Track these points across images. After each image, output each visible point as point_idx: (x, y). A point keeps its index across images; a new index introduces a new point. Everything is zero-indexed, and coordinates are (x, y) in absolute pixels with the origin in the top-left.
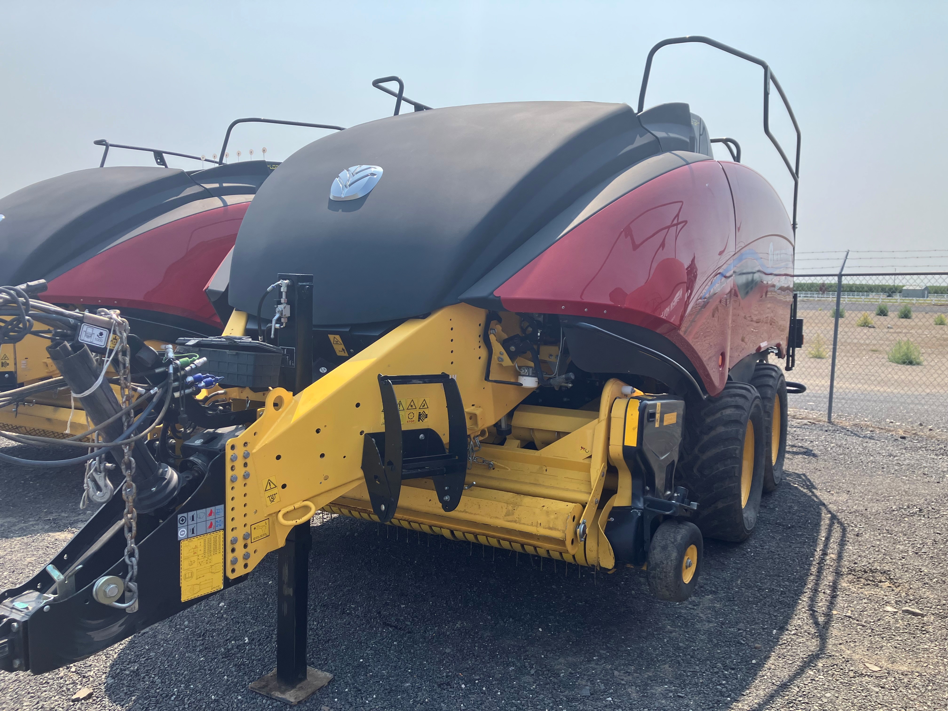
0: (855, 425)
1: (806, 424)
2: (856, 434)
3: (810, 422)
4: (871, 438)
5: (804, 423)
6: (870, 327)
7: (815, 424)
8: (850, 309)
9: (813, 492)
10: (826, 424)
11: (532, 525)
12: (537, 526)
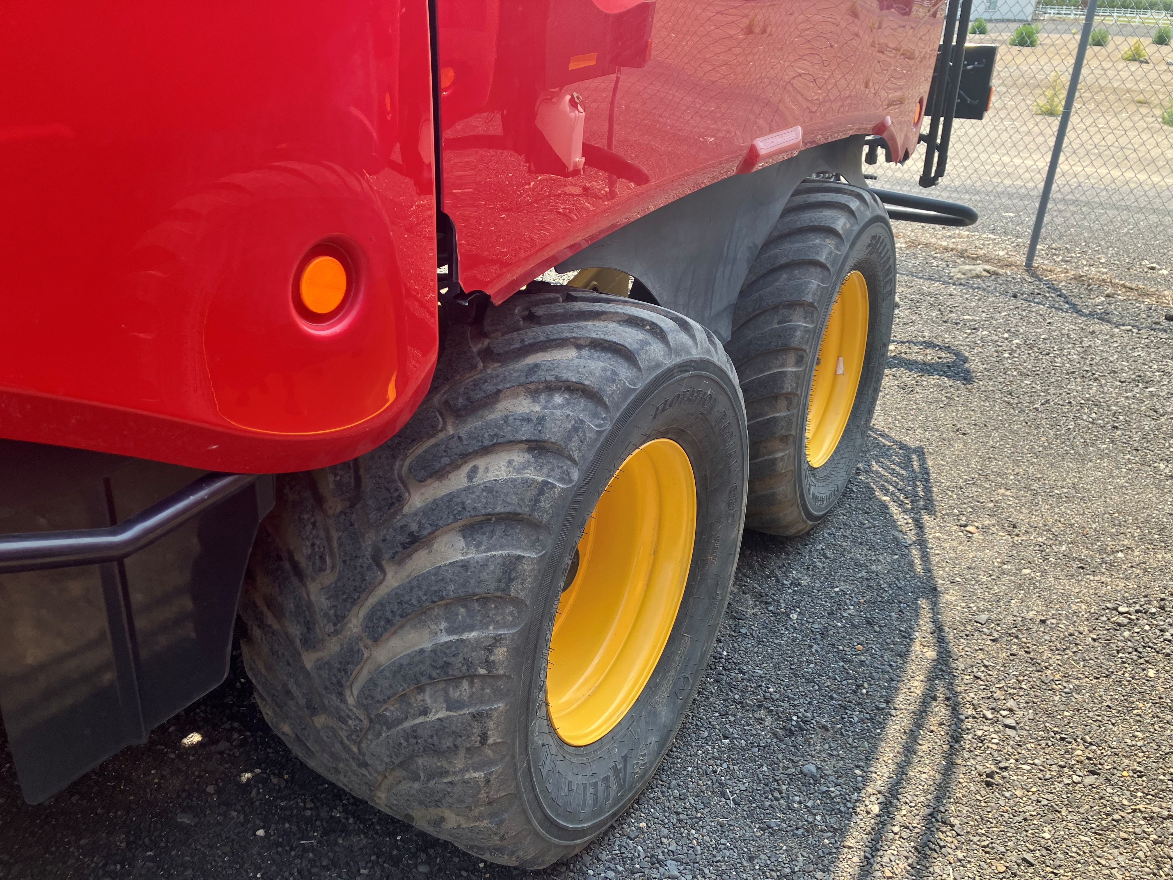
0: (1078, 278)
1: (978, 276)
2: (1074, 306)
3: (988, 272)
4: (1104, 318)
5: (974, 273)
6: (1142, 62)
7: (997, 274)
8: (1120, 33)
9: (919, 526)
10: (1021, 274)
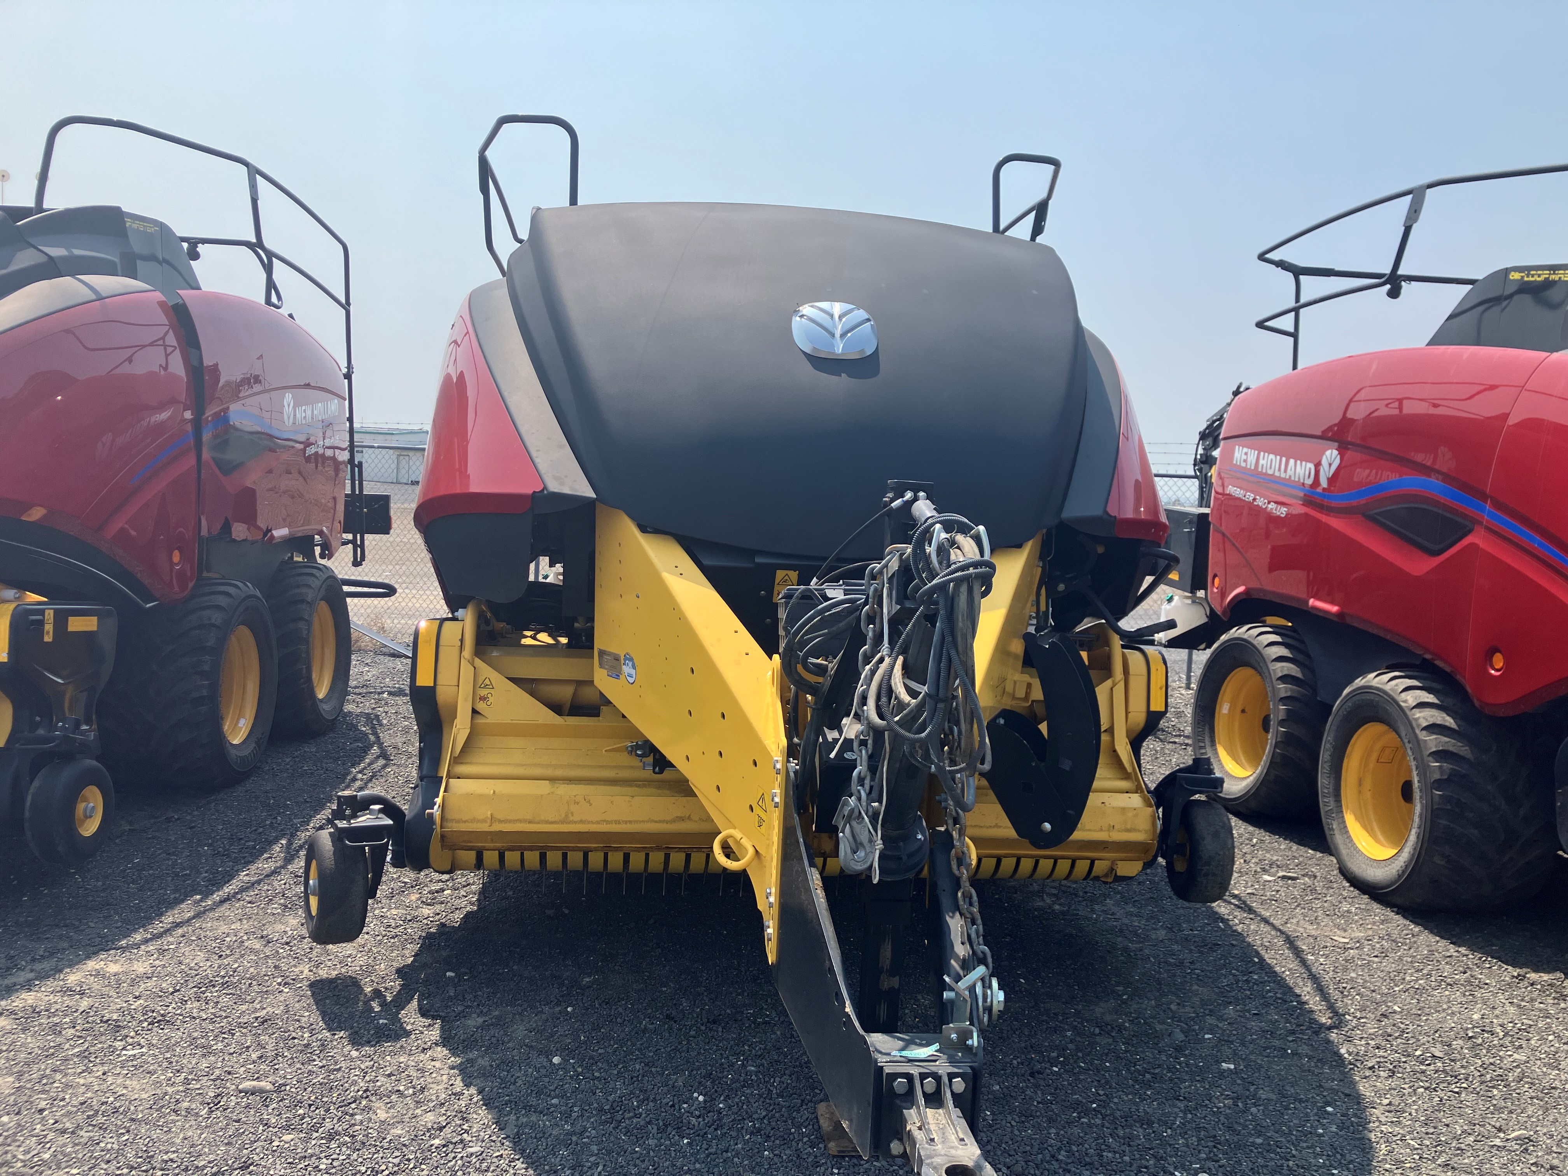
11: (1101, 830)
12: (1109, 830)
